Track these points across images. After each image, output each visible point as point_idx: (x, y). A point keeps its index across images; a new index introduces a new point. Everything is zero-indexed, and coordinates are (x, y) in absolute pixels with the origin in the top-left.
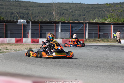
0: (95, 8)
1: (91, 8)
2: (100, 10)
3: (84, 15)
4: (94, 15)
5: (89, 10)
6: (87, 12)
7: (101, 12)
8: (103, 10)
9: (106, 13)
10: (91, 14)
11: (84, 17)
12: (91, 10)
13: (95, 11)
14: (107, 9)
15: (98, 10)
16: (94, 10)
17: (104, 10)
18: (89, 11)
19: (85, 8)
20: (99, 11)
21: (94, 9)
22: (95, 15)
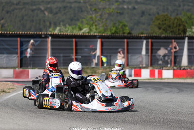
0: (24, 4)
1: (17, 5)
2: (34, 7)
3: (3, 19)
4: (23, 19)
5: (12, 8)
6: (8, 12)
7: (36, 12)
8: (40, 9)
9: (46, 13)
10: (16, 16)
11: (2, 22)
12: (17, 9)
13: (24, 10)
14: (49, 6)
15: (31, 7)
16: (22, 9)
17: (43, 9)
18: (13, 10)
19: (4, 4)
20: (33, 10)
21: (21, 7)
22: (25, 18)
